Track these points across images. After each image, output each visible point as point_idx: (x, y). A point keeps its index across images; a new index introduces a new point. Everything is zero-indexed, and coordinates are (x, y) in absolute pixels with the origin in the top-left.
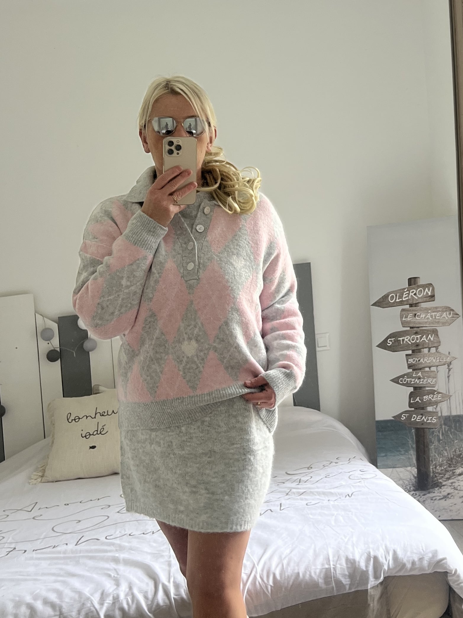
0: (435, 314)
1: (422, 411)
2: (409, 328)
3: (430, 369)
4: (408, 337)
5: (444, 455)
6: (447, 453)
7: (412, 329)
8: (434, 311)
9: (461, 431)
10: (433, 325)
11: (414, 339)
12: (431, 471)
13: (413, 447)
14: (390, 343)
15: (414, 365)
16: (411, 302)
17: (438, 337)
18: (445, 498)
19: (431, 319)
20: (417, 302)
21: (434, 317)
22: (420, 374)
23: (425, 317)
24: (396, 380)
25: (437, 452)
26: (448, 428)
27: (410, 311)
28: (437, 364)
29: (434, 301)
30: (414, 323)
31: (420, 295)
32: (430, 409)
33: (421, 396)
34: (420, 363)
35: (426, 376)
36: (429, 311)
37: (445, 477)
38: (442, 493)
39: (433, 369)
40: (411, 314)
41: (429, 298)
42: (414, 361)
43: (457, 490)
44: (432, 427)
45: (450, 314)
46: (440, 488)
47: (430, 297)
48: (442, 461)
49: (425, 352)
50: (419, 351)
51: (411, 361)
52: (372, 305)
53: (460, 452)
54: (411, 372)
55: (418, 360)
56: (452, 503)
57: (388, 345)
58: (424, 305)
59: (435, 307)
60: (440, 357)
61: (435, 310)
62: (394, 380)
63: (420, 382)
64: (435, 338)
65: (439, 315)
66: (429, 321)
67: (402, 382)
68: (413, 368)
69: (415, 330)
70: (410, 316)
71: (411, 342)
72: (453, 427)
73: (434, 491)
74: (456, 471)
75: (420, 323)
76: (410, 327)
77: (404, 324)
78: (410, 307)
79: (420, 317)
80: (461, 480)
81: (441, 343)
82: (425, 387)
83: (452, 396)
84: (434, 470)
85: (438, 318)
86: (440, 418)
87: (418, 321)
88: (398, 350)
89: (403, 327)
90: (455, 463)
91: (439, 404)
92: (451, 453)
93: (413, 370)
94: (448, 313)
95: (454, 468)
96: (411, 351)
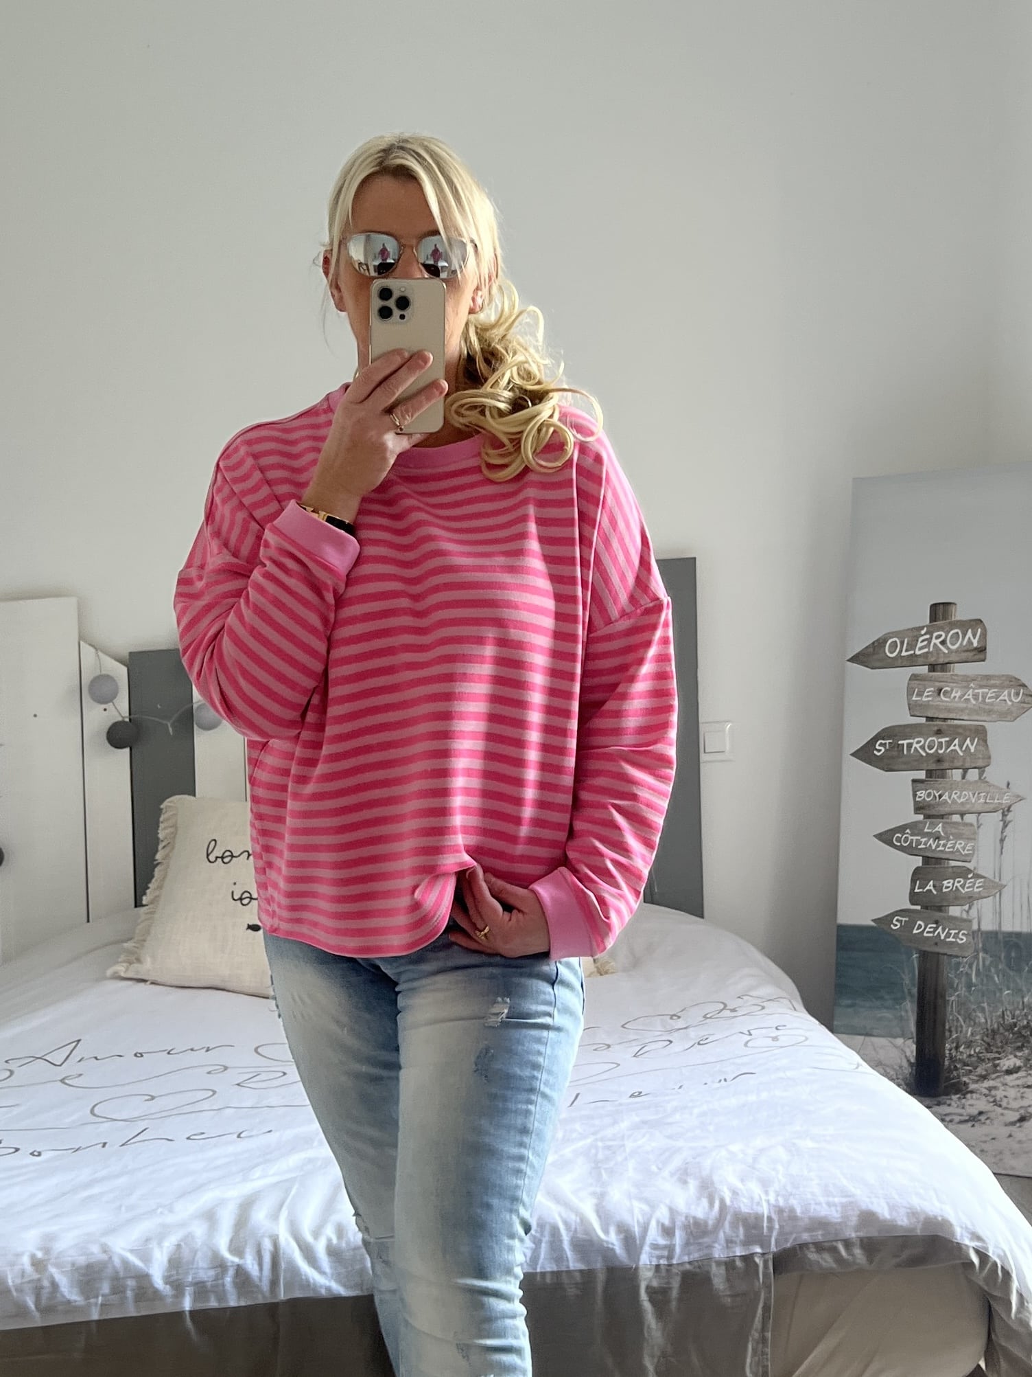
0: (983, 693)
1: (937, 913)
2: (923, 720)
3: (962, 819)
4: (919, 739)
5: (976, 1020)
6: (985, 1018)
7: (931, 723)
8: (982, 683)
10: (978, 718)
11: (932, 744)
12: (947, 1055)
14: (880, 750)
15: (928, 805)
16: (932, 660)
17: (987, 746)
18: (974, 1120)
19: (974, 702)
20: (946, 661)
21: (980, 699)
22: (939, 828)
23: (960, 697)
24: (886, 837)
25: (962, 1012)
27: (931, 680)
28: (979, 808)
29: (984, 661)
30: (937, 708)
31: (953, 644)
32: (954, 911)
33: (939, 879)
34: (941, 803)
35: (952, 834)
36: (972, 685)
37: (976, 1074)
38: (967, 1107)
39: (970, 818)
40: (931, 687)
41: (972, 654)
42: (929, 795)
43: (1000, 1106)
44: (954, 954)
45: (1017, 694)
46: (964, 1096)
47: (976, 651)
48: (972, 1034)
49: (954, 779)
50: (942, 774)
51: (922, 794)
52: (848, 661)
53: (1012, 1018)
54: (919, 822)
55: (937, 795)
56: (986, 1136)
57: (875, 755)
58: (960, 669)
59: (986, 676)
60: (987, 793)
61: (984, 683)
63: (938, 846)
64: (980, 748)
65: (993, 695)
66: (970, 706)
67: (900, 842)
68: (928, 812)
69: (934, 725)
70: (927, 692)
71: (926, 752)
73: (948, 1102)
74: (1001, 1062)
75: (949, 710)
76: (927, 717)
77: (913, 708)
78: (930, 671)
79: (950, 697)
80: (1011, 1085)
81: (992, 760)
82: (948, 859)
83: (1005, 886)
84: (954, 1054)
85: (990, 701)
86: (976, 935)
87: (944, 704)
88: (896, 768)
89: (912, 716)
90: (1000, 1044)
91: (975, 902)
92: (994, 1018)
93: (925, 818)
94: (1013, 691)
95: (997, 1056)
96: (924, 772)
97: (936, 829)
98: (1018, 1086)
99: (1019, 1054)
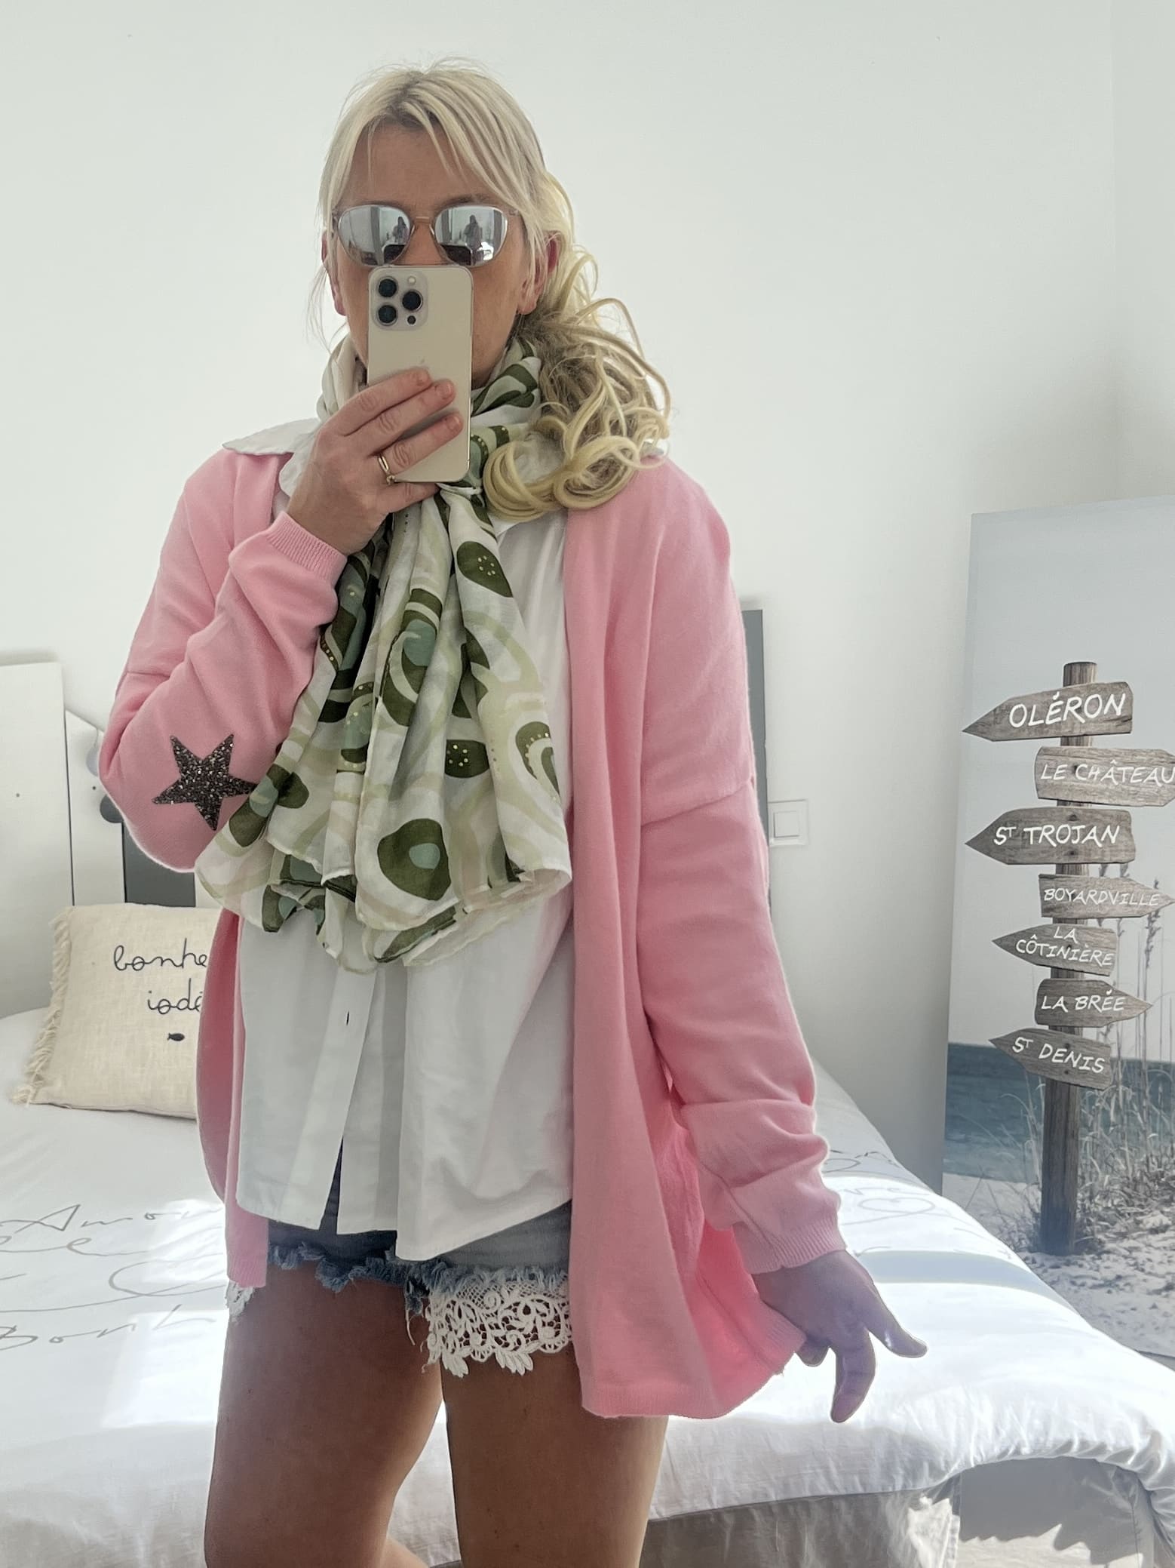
0: (1127, 771)
1: (1069, 1035)
2: (1054, 803)
3: (1100, 925)
4: (1050, 826)
5: (1115, 1167)
6: (1126, 1165)
7: (1064, 807)
8: (1126, 760)
9: (1168, 1109)
10: (1121, 802)
11: (1064, 833)
12: (1079, 1206)
13: (1037, 1129)
14: (1001, 838)
15: (1060, 906)
16: (1066, 731)
17: (1131, 836)
18: (1110, 1285)
19: (1116, 783)
20: (1083, 732)
21: (1125, 778)
22: (1072, 935)
23: (1100, 777)
24: (1007, 943)
25: (1098, 1156)
26: (1132, 1093)
27: (1062, 755)
28: (1121, 912)
29: (1129, 733)
30: (1071, 789)
31: (1092, 713)
32: (1089, 1033)
33: (1072, 994)
34: (1075, 904)
35: (1087, 942)
36: (1114, 762)
37: (1114, 1230)
38: (1102, 1270)
39: (1109, 924)
40: (1065, 763)
41: (1115, 724)
42: (1060, 894)
43: (1143, 1270)
44: (1090, 1086)
45: (1169, 773)
46: (1099, 1255)
47: (1120, 722)
48: (1110, 1183)
49: (1091, 875)
50: (1076, 868)
51: (1051, 893)
52: (964, 731)
53: (1159, 1167)
54: (1048, 926)
55: (1070, 895)
56: (1125, 1304)
57: (995, 844)
58: (1098, 742)
59: (1130, 751)
60: (1131, 893)
61: (1129, 759)
62: (1005, 943)
63: (1070, 956)
64: (1124, 838)
65: (1140, 774)
66: (1110, 788)
67: (1025, 949)
68: (1054, 914)
69: (1067, 810)
70: (1060, 769)
71: (1056, 842)
72: (1148, 1095)
73: (1080, 1262)
74: (1145, 1218)
75: (1085, 793)
76: (1057, 800)
77: (1042, 789)
78: (1062, 744)
79: (1086, 776)
80: (1156, 1245)
81: (1137, 853)
82: (1082, 972)
83: (1152, 1006)
84: (1087, 1205)
85: (1135, 781)
86: (1115, 1063)
87: (1081, 784)
88: (1019, 861)
89: (1040, 798)
90: (1144, 1197)
91: (1114, 1023)
92: (1136, 1165)
93: (1054, 922)
94: (1164, 769)
95: (1141, 1210)
96: (1054, 867)
97: (1069, 936)
98: (1165, 1248)
99: (1167, 1210)
